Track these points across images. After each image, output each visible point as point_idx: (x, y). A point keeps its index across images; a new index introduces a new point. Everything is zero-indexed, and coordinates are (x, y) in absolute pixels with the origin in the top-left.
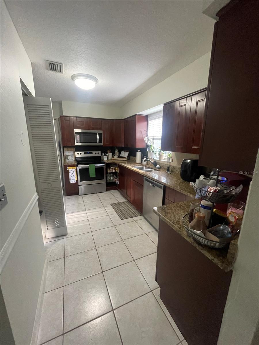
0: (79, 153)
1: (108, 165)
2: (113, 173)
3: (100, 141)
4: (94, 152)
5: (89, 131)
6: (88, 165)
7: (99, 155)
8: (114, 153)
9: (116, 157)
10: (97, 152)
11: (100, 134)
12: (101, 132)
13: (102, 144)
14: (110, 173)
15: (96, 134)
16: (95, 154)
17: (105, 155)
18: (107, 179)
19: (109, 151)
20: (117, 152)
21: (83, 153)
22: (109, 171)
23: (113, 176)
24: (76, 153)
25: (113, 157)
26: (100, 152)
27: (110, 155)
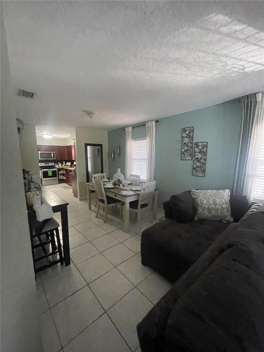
0: (41, 163)
1: (59, 170)
3: (54, 157)
4: (50, 163)
5: (47, 152)
6: (47, 170)
8: (62, 164)
12: (54, 152)
15: (51, 154)
17: (57, 165)
20: (64, 163)
22: (59, 173)
23: (62, 176)
25: (62, 165)
26: (54, 163)
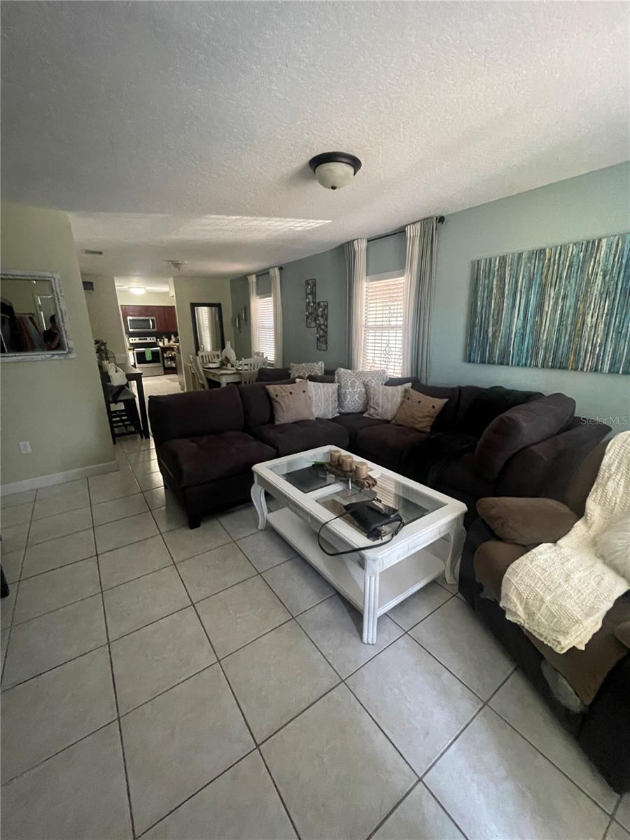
0: (134, 339)
1: (164, 350)
2: (170, 357)
3: (154, 327)
4: (148, 338)
5: (142, 318)
6: (143, 349)
7: (155, 341)
9: (172, 343)
10: (152, 338)
11: (153, 321)
12: (154, 318)
13: (155, 330)
14: (167, 358)
15: (149, 320)
16: (149, 340)
17: (160, 341)
18: (164, 363)
19: (164, 337)
20: (173, 337)
21: (137, 339)
22: (165, 355)
23: (171, 360)
24: (130, 339)
26: (155, 338)
27: (166, 340)
